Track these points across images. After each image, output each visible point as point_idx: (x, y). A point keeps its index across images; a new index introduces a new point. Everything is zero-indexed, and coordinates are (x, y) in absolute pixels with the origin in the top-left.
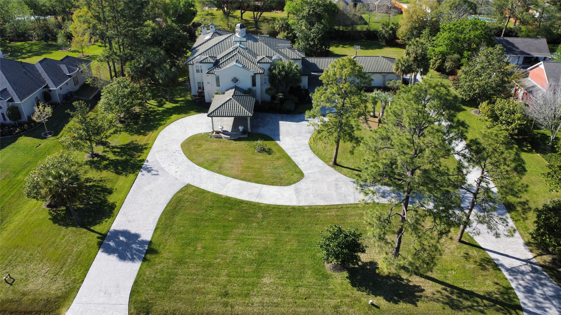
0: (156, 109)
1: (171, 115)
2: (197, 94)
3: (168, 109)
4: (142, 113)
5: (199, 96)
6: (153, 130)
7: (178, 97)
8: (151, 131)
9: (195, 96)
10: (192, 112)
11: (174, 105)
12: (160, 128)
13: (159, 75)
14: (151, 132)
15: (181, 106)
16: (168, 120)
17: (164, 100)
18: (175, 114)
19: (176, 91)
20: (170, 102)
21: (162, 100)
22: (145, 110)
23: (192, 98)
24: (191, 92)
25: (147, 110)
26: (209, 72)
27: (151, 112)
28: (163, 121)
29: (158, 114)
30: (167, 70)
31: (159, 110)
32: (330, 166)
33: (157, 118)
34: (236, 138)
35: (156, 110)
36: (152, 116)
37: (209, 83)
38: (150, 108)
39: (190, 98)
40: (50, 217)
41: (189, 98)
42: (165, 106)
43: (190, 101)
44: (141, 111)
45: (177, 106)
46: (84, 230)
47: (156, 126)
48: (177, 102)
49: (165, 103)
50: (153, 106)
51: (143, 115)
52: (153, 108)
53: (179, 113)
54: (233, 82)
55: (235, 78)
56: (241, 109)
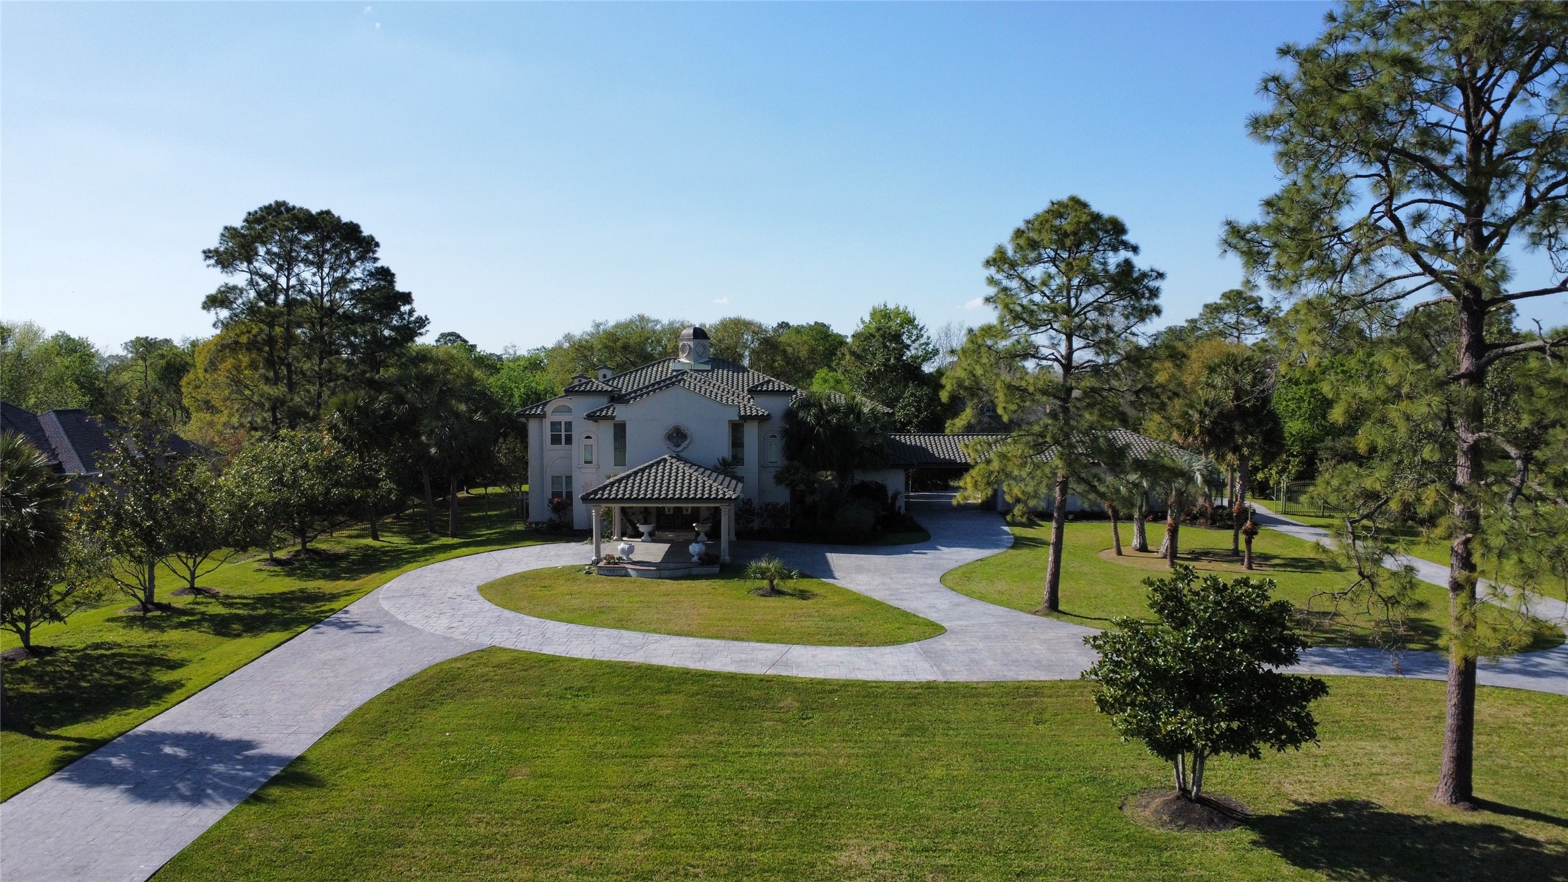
2: (547, 515)
4: (355, 554)
9: (539, 523)
21: (427, 537)
22: (367, 551)
23: (530, 527)
25: (375, 550)
27: (388, 552)
29: (409, 553)
31: (415, 548)
34: (679, 573)
35: (403, 548)
36: (388, 556)
37: (590, 462)
38: (385, 547)
39: (521, 528)
43: (521, 531)
44: (354, 551)
48: (476, 536)
49: (436, 540)
51: (357, 556)
52: (396, 547)
54: (670, 444)
55: (677, 430)
56: (700, 481)
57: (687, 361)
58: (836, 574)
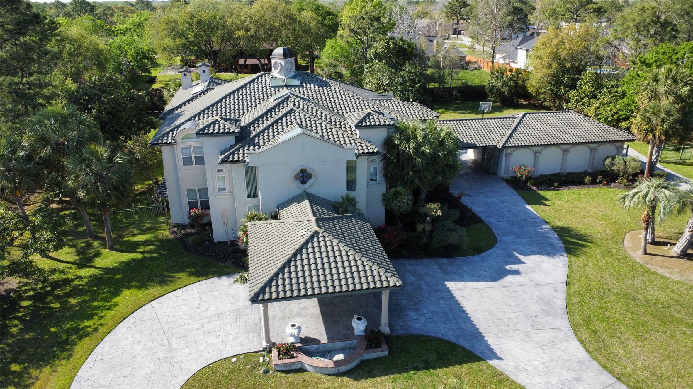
0: (73, 272)
1: (116, 293)
2: (187, 221)
3: (107, 270)
4: (26, 291)
5: (192, 226)
6: (55, 357)
7: (136, 231)
8: (47, 363)
9: (182, 226)
11: (126, 257)
12: (82, 346)
13: (77, 177)
14: (46, 370)
15: (144, 259)
16: (109, 314)
17: (96, 243)
18: (129, 288)
19: (128, 216)
20: (112, 248)
21: (89, 245)
22: (37, 281)
23: (174, 232)
24: (169, 217)
25: (45, 281)
26: (228, 157)
27: (56, 285)
28: (90, 317)
29: (76, 292)
30: (99, 160)
31: (80, 278)
33: (72, 307)
35: (69, 276)
36: (57, 298)
37: (224, 190)
38: (53, 271)
39: (167, 233)
41: (165, 233)
42: (99, 262)
43: (168, 241)
44: (25, 284)
45: (133, 260)
47: (66, 342)
48: (131, 247)
49: (98, 254)
50: (62, 266)
51: (29, 298)
52: (64, 273)
53: (143, 286)
54: (298, 183)
55: (303, 171)
56: (359, 263)
57: (279, 76)
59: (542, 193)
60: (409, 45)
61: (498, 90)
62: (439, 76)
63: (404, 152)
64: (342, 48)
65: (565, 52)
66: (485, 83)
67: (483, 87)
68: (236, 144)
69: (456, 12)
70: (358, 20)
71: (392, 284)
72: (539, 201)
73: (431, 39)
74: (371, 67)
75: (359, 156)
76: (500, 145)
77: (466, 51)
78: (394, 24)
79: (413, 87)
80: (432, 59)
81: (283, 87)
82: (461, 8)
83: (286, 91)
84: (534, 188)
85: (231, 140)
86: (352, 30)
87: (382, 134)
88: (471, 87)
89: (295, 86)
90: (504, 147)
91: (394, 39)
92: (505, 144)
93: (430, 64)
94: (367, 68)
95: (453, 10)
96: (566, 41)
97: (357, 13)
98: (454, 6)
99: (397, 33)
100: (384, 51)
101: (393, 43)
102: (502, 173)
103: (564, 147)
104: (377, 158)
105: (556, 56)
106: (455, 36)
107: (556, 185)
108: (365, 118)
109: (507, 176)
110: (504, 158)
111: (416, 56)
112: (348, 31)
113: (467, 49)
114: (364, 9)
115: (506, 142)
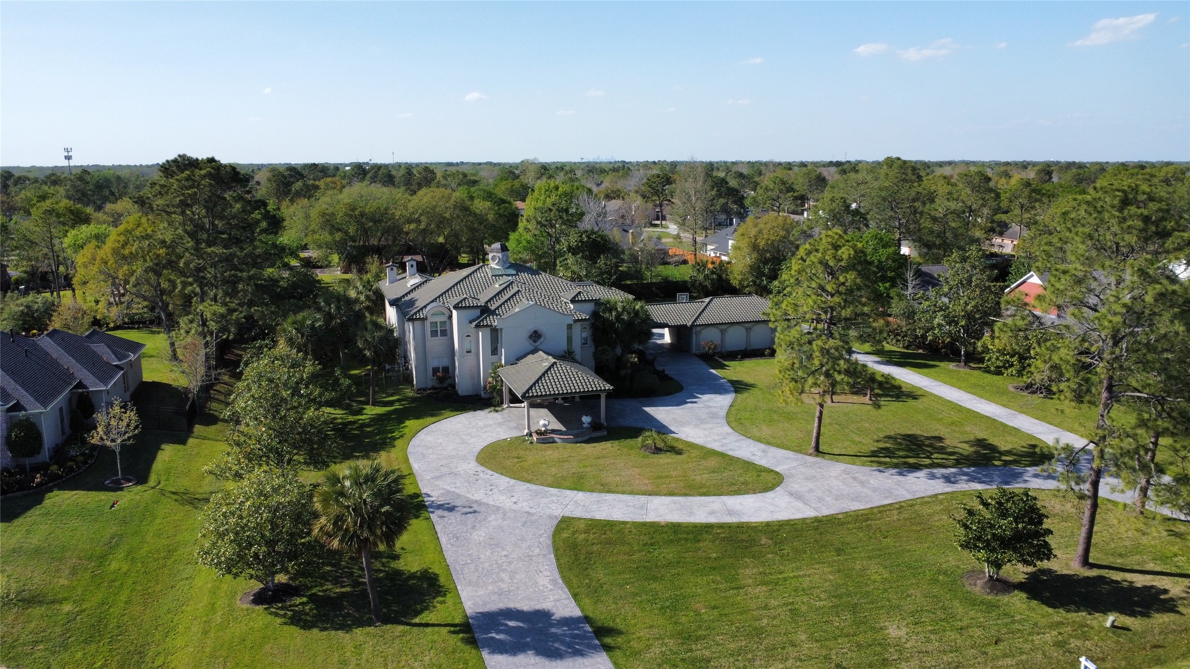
1: (401, 422)
2: (433, 384)
3: (379, 415)
5: (437, 388)
6: (383, 448)
7: (384, 395)
8: (379, 451)
9: (427, 388)
10: (447, 413)
11: (389, 408)
12: (399, 442)
14: (383, 453)
16: (406, 430)
18: (409, 420)
20: (373, 405)
23: (420, 393)
26: (479, 323)
27: (345, 424)
28: (392, 432)
29: (366, 426)
31: (360, 421)
32: (810, 455)
33: (370, 432)
34: (586, 438)
35: (351, 420)
36: (353, 429)
37: (469, 352)
38: (334, 419)
39: (413, 394)
40: (279, 620)
41: (411, 394)
42: (369, 412)
46: (401, 628)
47: (385, 442)
48: (388, 404)
49: (363, 409)
50: (339, 416)
52: (344, 419)
54: (531, 341)
55: (535, 332)
56: (585, 378)
57: (497, 267)
58: (672, 428)
59: (726, 363)
60: (602, 237)
61: (700, 284)
62: (636, 271)
63: (607, 320)
64: (529, 242)
65: (763, 243)
66: (687, 278)
67: (686, 282)
68: (481, 316)
69: (658, 190)
70: (545, 212)
71: (607, 388)
72: (723, 367)
73: (625, 228)
74: (564, 260)
75: (576, 321)
76: (689, 324)
77: (670, 242)
78: (582, 214)
79: (610, 279)
80: (627, 252)
81: (502, 275)
82: (664, 186)
83: (506, 279)
84: (720, 360)
85: (477, 312)
86: (539, 223)
87: (590, 307)
88: (672, 282)
89: (512, 275)
90: (693, 325)
91: (587, 232)
92: (693, 322)
93: (625, 257)
94: (560, 262)
95: (653, 189)
96: (764, 232)
97: (540, 204)
98: (655, 183)
99: (587, 224)
100: (578, 244)
101: (587, 236)
102: (694, 350)
103: (747, 325)
104: (587, 323)
105: (755, 247)
106: (658, 222)
107: (739, 357)
108: (577, 295)
109: (697, 352)
110: (694, 336)
111: (609, 250)
112: (535, 223)
113: (671, 240)
114: (548, 199)
115: (695, 321)
